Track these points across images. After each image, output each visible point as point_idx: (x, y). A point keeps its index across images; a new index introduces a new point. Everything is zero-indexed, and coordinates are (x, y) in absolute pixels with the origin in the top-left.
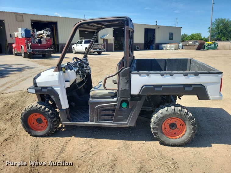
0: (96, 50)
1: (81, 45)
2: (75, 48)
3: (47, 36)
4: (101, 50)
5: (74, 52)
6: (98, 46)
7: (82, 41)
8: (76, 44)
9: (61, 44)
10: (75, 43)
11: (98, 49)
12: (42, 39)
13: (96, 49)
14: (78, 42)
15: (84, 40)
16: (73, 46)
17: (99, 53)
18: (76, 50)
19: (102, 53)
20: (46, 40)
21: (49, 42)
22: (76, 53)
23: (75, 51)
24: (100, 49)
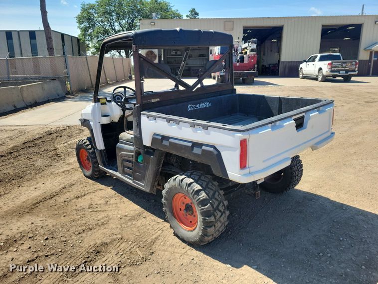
0: (338, 74)
1: (313, 63)
2: (303, 69)
3: (252, 50)
4: (349, 73)
5: (301, 76)
6: (344, 65)
7: (316, 57)
8: (307, 62)
9: (284, 62)
10: (305, 61)
11: (342, 70)
12: (245, 56)
13: (339, 71)
14: (310, 58)
15: (319, 55)
16: (302, 66)
17: (347, 79)
18: (304, 72)
19: (353, 79)
20: (249, 57)
21: (252, 60)
22: (304, 78)
23: (303, 74)
24: (347, 71)
